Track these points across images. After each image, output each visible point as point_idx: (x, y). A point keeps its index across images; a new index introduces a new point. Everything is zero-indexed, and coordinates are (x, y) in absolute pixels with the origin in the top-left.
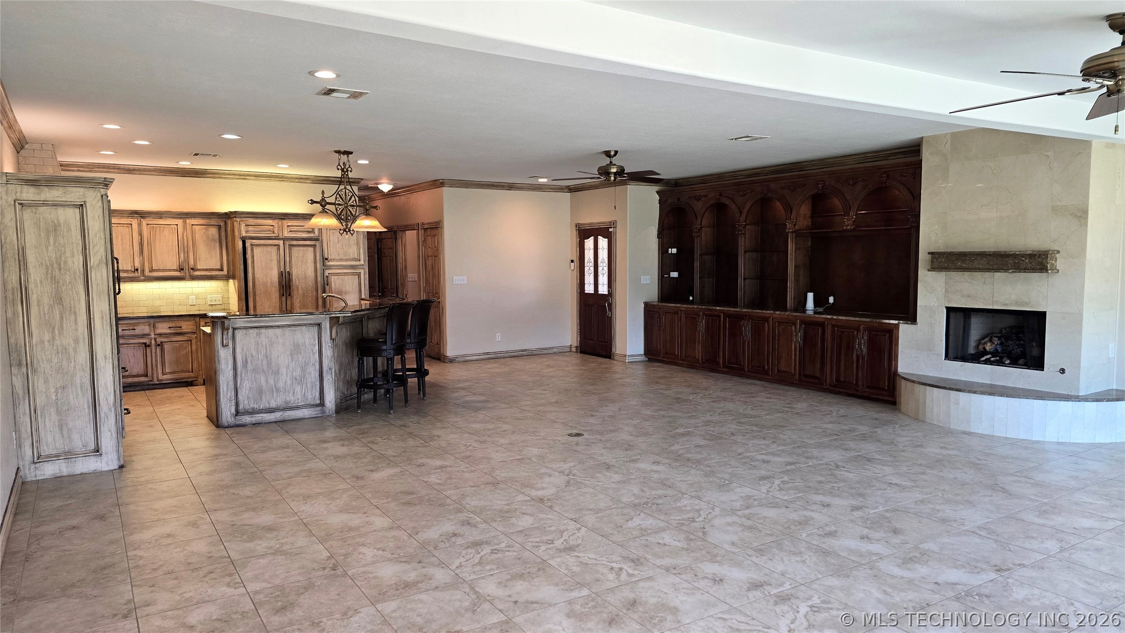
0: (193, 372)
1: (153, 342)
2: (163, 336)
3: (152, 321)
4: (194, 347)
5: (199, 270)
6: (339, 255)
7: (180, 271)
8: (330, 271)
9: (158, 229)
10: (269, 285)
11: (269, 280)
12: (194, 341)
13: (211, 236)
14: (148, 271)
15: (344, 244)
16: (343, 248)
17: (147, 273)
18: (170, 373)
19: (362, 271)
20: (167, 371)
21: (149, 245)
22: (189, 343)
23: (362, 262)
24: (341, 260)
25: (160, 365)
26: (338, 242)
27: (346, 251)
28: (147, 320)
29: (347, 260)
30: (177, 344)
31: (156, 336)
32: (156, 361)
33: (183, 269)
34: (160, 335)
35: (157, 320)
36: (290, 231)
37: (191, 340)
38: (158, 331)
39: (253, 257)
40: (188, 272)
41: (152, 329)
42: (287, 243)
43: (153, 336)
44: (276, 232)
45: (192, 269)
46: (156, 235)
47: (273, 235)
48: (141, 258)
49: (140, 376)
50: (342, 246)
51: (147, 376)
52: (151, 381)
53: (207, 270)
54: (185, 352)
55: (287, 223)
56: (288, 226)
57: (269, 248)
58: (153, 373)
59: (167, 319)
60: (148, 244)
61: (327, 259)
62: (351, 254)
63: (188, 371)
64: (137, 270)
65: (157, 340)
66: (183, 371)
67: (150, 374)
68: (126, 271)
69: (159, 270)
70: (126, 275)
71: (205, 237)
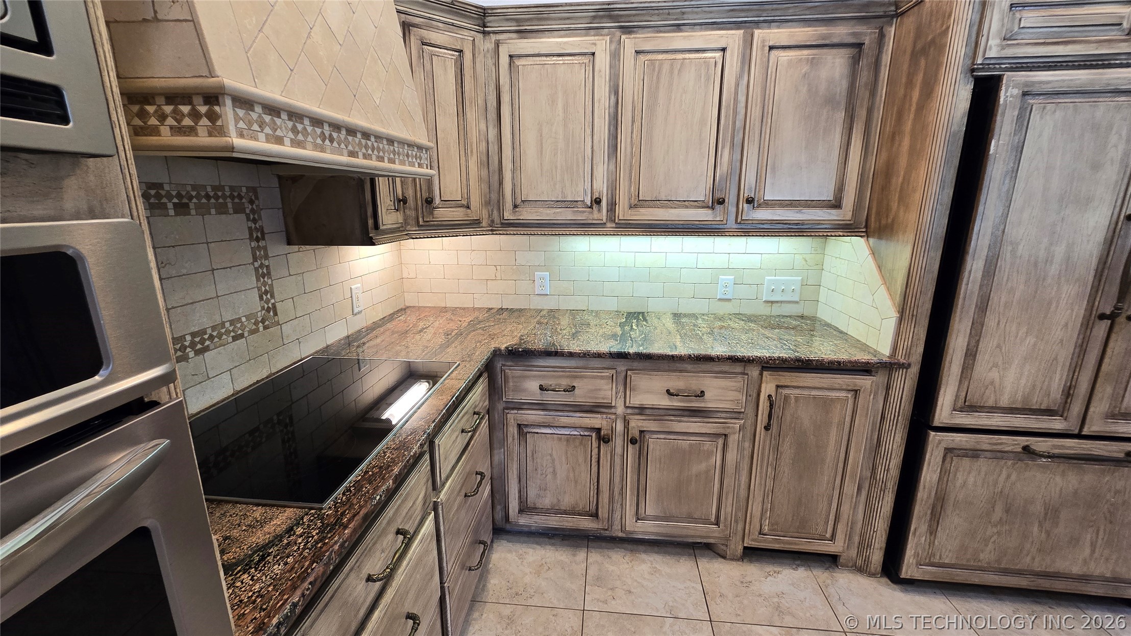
0: (717, 524)
1: (620, 427)
2: (648, 412)
3: (622, 366)
4: (732, 456)
5: (768, 204)
7: (713, 208)
9: (666, 67)
12: (733, 439)
13: (823, 87)
14: (627, 206)
17: (623, 212)
18: (656, 518)
20: (650, 511)
21: (637, 124)
22: (721, 441)
25: (632, 494)
28: (608, 362)
30: (684, 444)
31: (629, 411)
32: (623, 479)
33: (721, 202)
34: (641, 410)
35: (636, 364)
37: (726, 435)
38: (637, 400)
40: (734, 210)
41: (621, 388)
43: (620, 410)
45: (750, 201)
46: (657, 88)
48: (612, 167)
49: (580, 514)
51: (595, 515)
52: (606, 530)
53: (791, 204)
54: (703, 466)
58: (611, 511)
59: (664, 364)
60: (633, 121)
63: (706, 521)
64: (598, 201)
65: (632, 424)
66: (690, 518)
67: (603, 512)
68: (571, 204)
69: (655, 203)
70: (566, 215)
71: (804, 90)
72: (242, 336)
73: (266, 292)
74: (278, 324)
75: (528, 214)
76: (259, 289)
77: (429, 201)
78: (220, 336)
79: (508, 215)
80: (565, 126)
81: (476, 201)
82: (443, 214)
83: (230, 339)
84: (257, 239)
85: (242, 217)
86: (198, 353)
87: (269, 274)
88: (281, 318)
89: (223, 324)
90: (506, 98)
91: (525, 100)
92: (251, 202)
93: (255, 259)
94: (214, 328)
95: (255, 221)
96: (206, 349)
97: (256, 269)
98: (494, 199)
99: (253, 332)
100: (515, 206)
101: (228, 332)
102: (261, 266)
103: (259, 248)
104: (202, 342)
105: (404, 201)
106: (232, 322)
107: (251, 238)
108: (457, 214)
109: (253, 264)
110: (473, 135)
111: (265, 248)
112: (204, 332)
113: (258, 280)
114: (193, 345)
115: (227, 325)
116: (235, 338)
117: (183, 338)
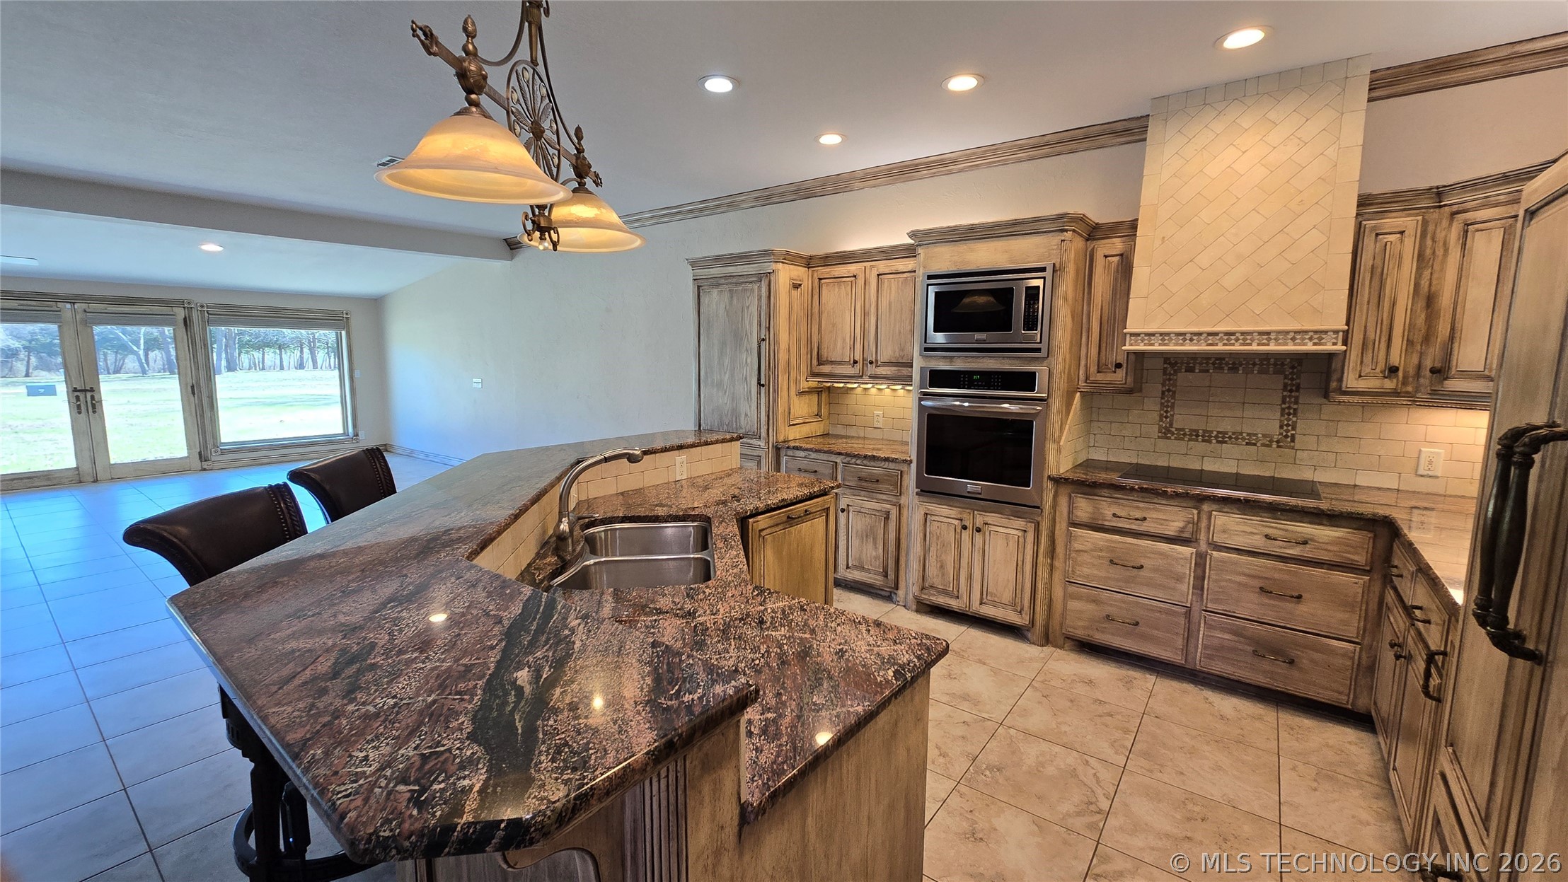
72: (1255, 444)
73: (1288, 425)
74: (1293, 448)
76: (1281, 421)
77: (1442, 371)
78: (1237, 439)
83: (1244, 443)
84: (1291, 391)
85: (1282, 377)
86: (1218, 442)
87: (1295, 414)
88: (1297, 445)
89: (1241, 433)
92: (1293, 367)
93: (1284, 402)
94: (1234, 433)
95: (1292, 379)
96: (1226, 442)
97: (1283, 410)
99: (1263, 445)
101: (1244, 439)
102: (1289, 408)
103: (1290, 397)
104: (1223, 437)
105: (1393, 370)
106: (1249, 434)
107: (1285, 389)
109: (1281, 405)
111: (1297, 398)
112: (1226, 433)
113: (1282, 415)
114: (1216, 437)
115: (1244, 435)
116: (1247, 444)
117: (1212, 432)
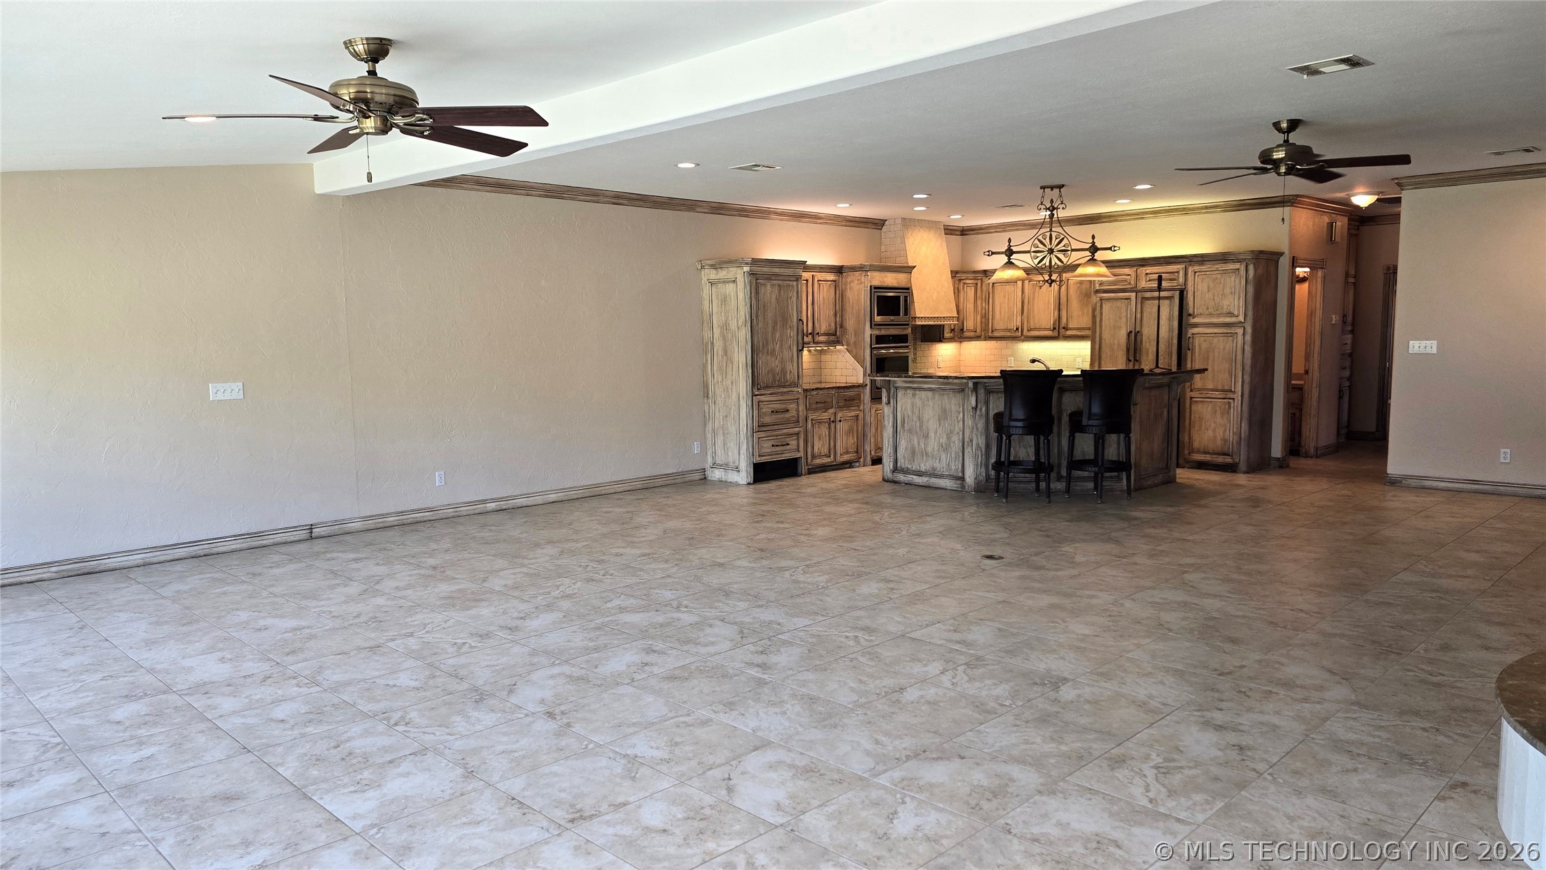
5: (1071, 329)
6: (1208, 309)
7: (1055, 331)
8: (1195, 330)
10: (1116, 347)
11: (1116, 342)
13: (1084, 291)
14: (1027, 331)
15: (1216, 293)
16: (1214, 300)
17: (1025, 332)
19: (1240, 331)
23: (1241, 318)
24: (1211, 315)
26: (1209, 291)
27: (1219, 303)
29: (1219, 315)
33: (1057, 329)
36: (1149, 281)
39: (1101, 314)
40: (1061, 331)
42: (1139, 294)
44: (1132, 283)
45: (1064, 328)
47: (1128, 286)
48: (1022, 317)
50: (1214, 296)
53: (1078, 329)
55: (1146, 270)
56: (1147, 274)
57: (1119, 303)
60: (1028, 303)
61: (1190, 315)
62: (1225, 307)
64: (1017, 330)
68: (1010, 330)
69: (1035, 329)
70: (1009, 334)
71: (1078, 293)
75: (996, 334)
77: (962, 330)
79: (990, 334)
80: (1008, 304)
81: (978, 330)
82: (967, 334)
90: (991, 296)
91: (997, 296)
98: (985, 329)
100: (993, 331)
105: (953, 330)
108: (972, 334)
110: (979, 309)
